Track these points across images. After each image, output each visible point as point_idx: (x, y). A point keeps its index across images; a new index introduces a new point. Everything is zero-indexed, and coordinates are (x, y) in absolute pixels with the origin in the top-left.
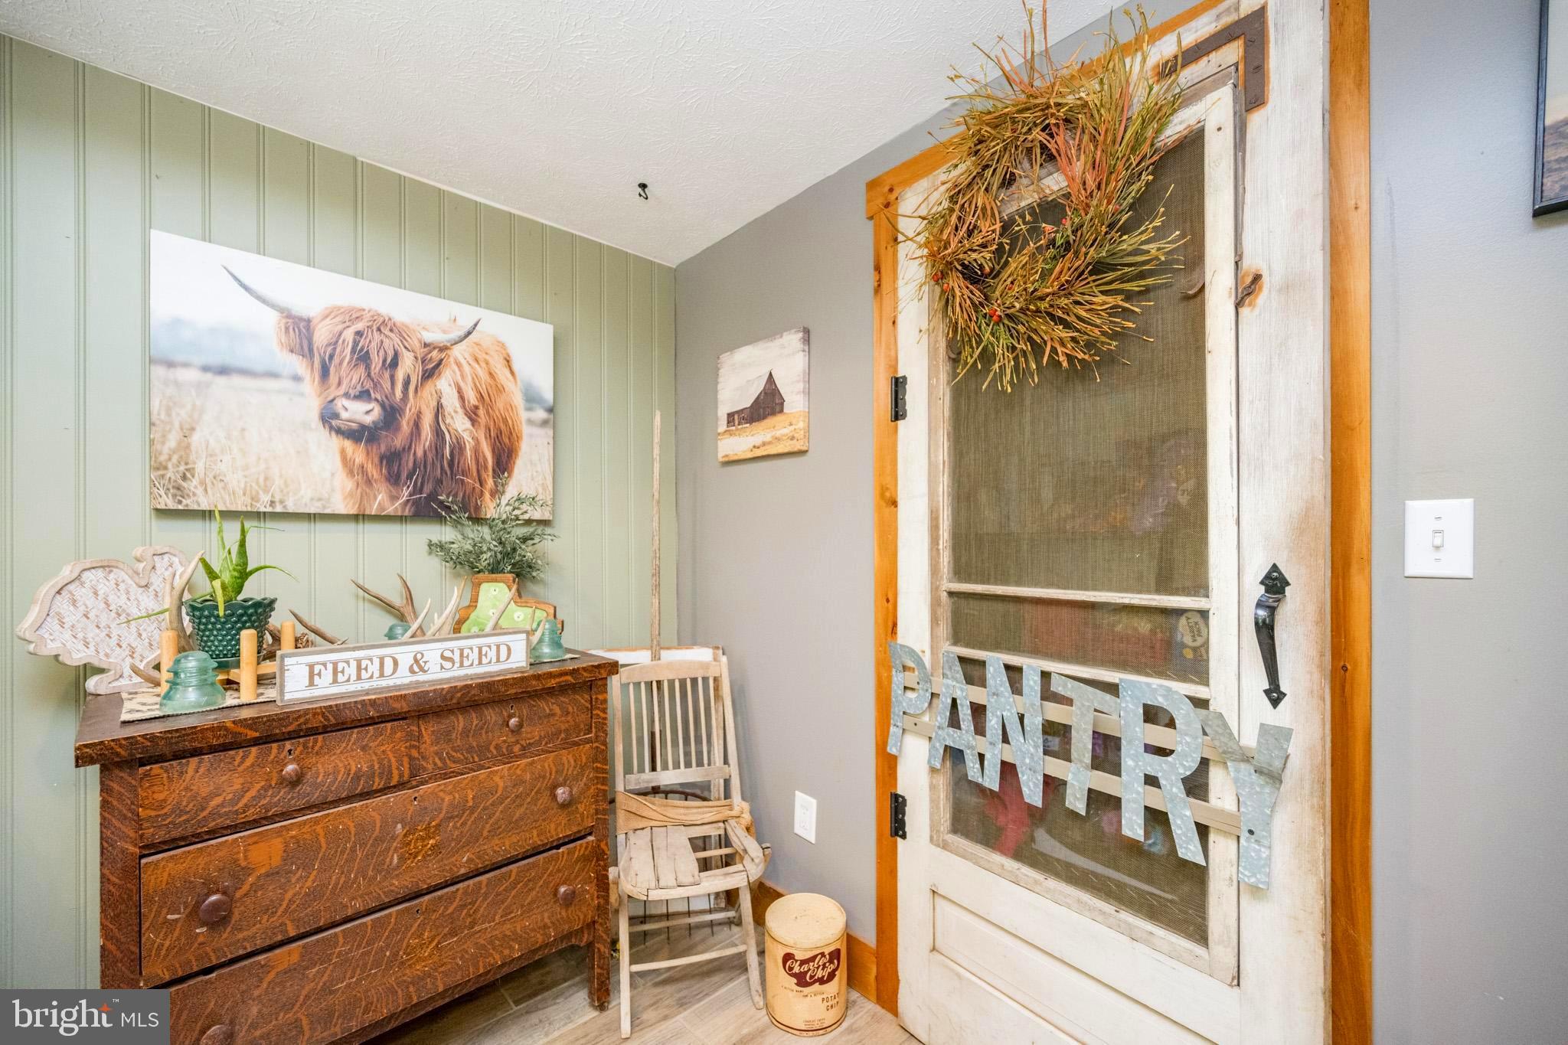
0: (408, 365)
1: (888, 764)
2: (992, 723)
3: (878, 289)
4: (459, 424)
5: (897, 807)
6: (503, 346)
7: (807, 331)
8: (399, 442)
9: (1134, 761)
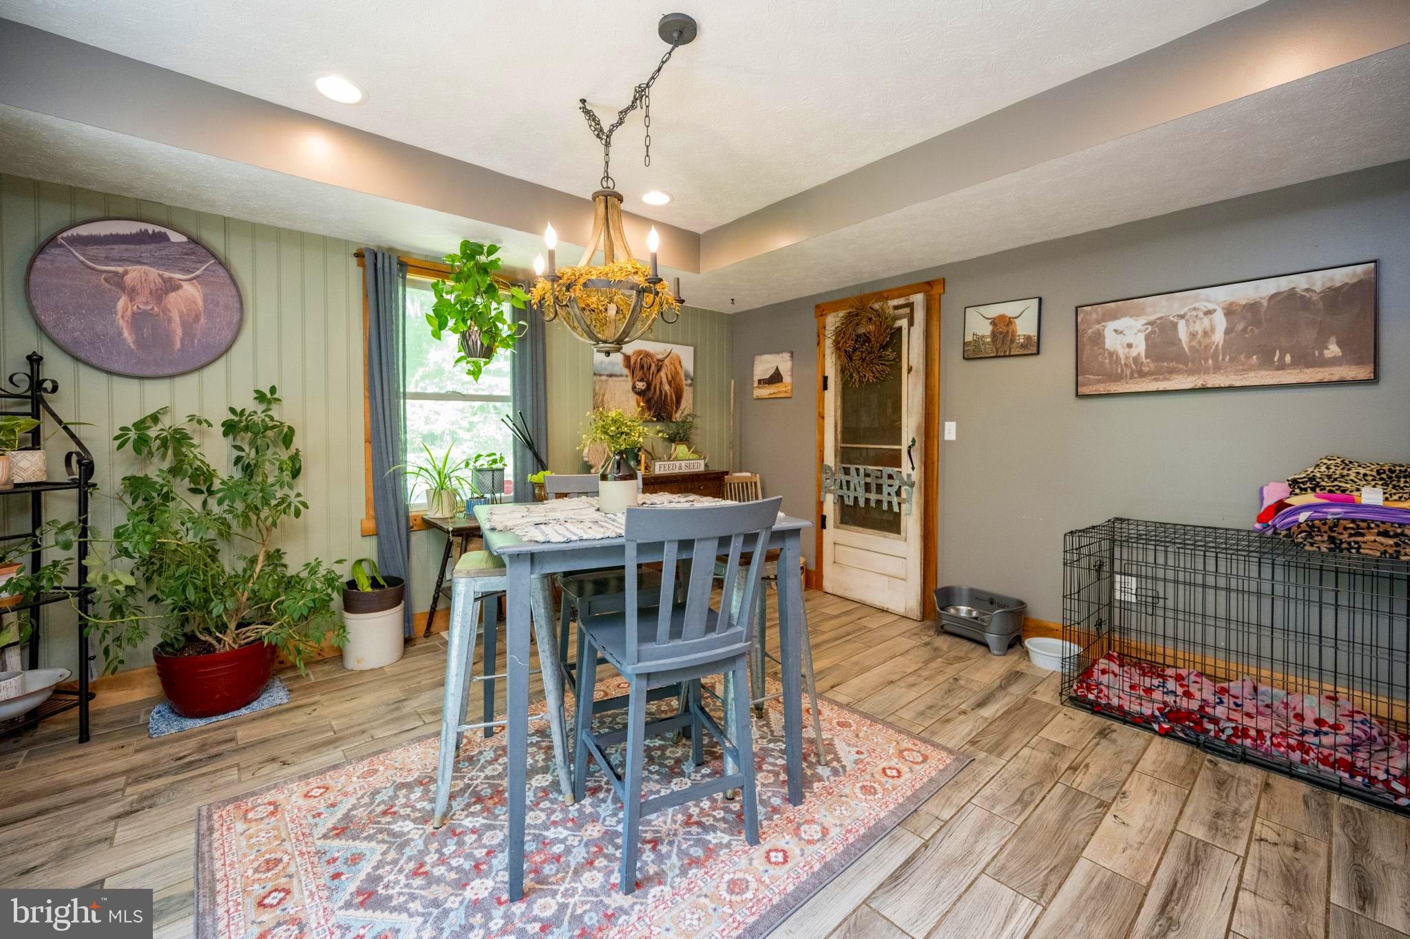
0: (653, 368)
1: (821, 504)
2: (852, 486)
3: (818, 344)
4: (667, 387)
5: (823, 518)
6: (678, 357)
7: (792, 353)
8: (650, 395)
9: (885, 489)
